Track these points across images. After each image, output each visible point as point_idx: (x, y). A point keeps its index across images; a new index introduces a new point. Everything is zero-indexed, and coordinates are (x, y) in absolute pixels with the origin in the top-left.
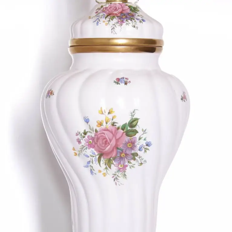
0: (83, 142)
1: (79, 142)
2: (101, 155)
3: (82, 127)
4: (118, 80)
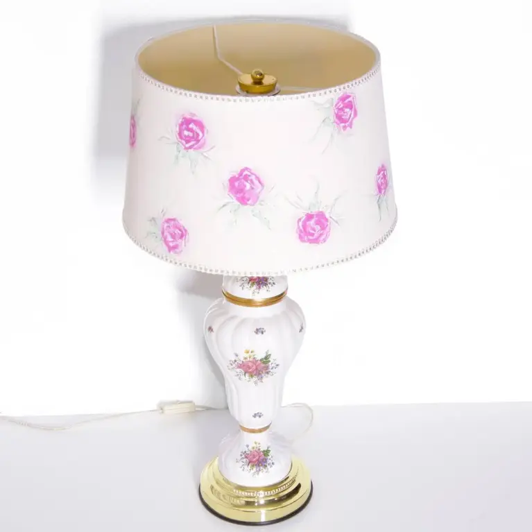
1: (232, 365)
2: (246, 372)
3: (233, 358)
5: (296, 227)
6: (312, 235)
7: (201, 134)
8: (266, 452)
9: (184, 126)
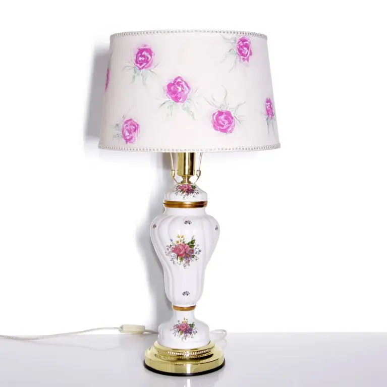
0: (170, 250)
1: (168, 250)
2: (178, 256)
3: (169, 243)
4: (186, 222)
5: (212, 119)
6: (223, 126)
7: (150, 57)
8: (192, 326)
9: (139, 55)
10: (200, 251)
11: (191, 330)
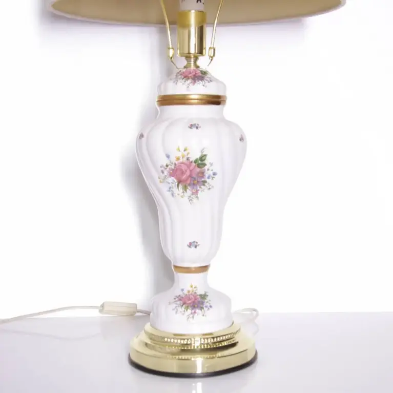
0: (166, 173)
1: (163, 172)
2: (179, 182)
3: (165, 161)
4: (192, 125)
8: (204, 297)
10: (214, 174)
11: (203, 303)
